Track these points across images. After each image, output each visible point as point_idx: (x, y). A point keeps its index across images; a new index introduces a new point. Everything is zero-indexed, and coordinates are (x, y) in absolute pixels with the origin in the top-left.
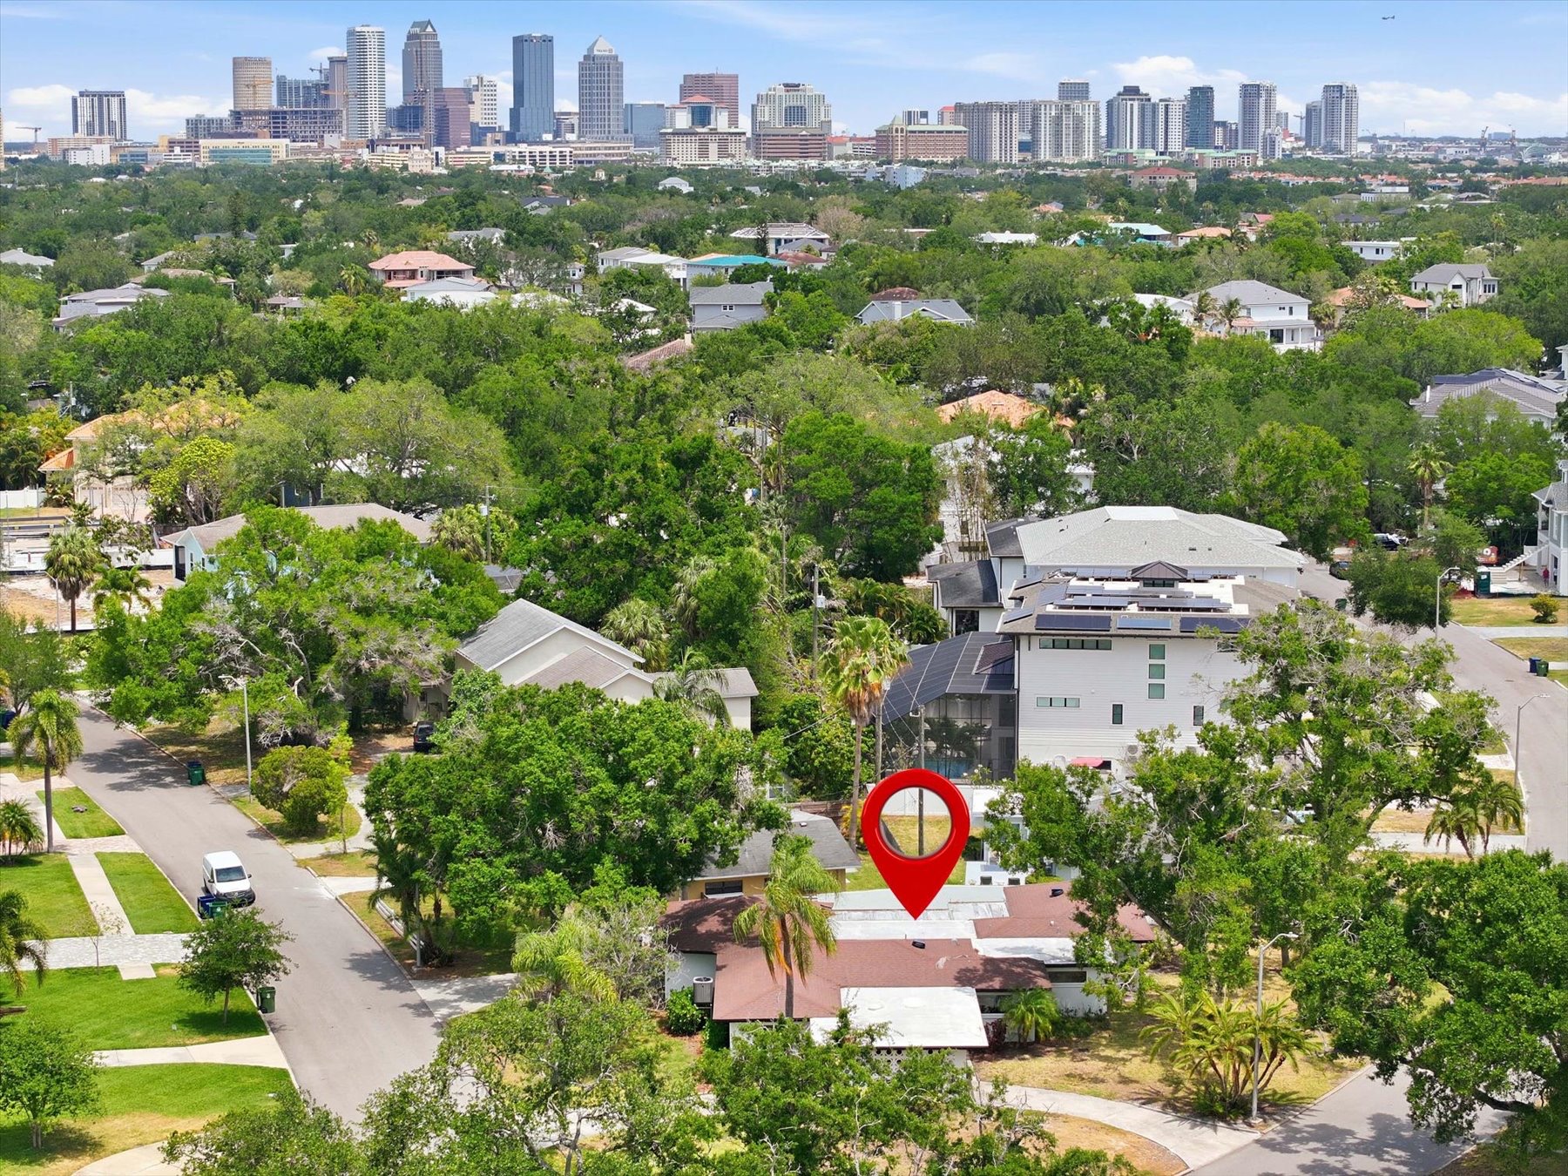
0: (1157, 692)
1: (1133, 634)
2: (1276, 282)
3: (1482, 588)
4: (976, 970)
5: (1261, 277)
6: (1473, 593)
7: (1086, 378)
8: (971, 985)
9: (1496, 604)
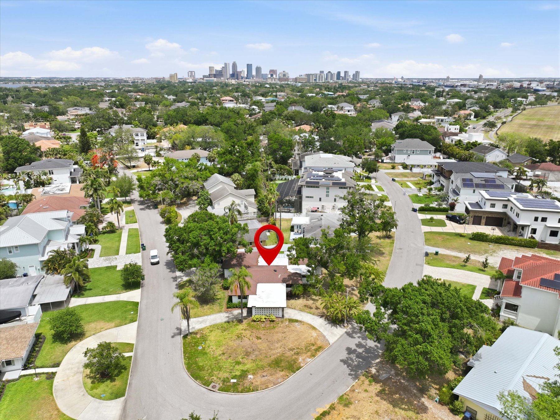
0: (327, 196)
1: (323, 186)
2: (349, 103)
3: (382, 162)
4: (286, 278)
5: (347, 102)
6: (381, 162)
7: (319, 123)
8: (285, 283)
9: (385, 165)
